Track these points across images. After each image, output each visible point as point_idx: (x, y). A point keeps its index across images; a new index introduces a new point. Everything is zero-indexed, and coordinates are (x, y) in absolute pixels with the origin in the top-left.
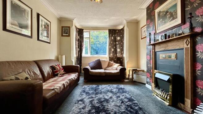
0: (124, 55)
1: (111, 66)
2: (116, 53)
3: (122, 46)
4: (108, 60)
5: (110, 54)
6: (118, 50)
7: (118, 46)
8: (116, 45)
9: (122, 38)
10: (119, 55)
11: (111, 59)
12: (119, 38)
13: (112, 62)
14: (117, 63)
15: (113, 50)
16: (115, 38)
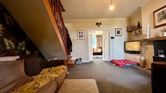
0: (103, 46)
1: (98, 50)
2: (99, 45)
3: (102, 42)
4: (96, 48)
5: (97, 45)
6: (100, 44)
7: (100, 42)
8: (99, 42)
9: (102, 39)
10: (101, 46)
11: (98, 47)
12: (100, 39)
13: (98, 49)
14: (100, 49)
15: (98, 44)
16: (99, 39)
